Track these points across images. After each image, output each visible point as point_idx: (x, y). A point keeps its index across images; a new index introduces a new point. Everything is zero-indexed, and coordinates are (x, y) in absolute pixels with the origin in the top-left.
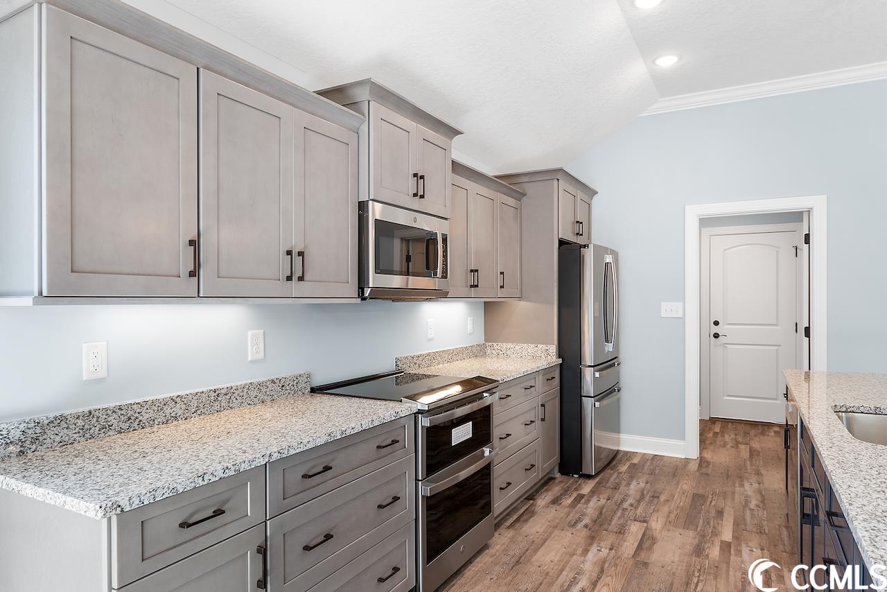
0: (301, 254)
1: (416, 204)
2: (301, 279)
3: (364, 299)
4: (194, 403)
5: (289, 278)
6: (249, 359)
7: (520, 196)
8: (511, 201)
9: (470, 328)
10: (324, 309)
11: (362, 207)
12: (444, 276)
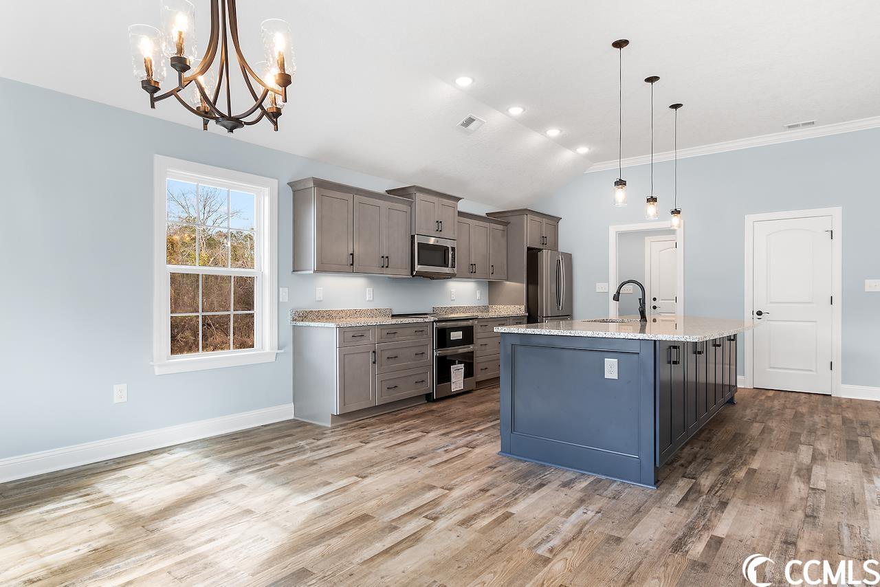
0: (387, 257)
1: (438, 234)
2: (387, 267)
3: (414, 276)
4: (348, 313)
5: (383, 267)
6: (367, 299)
7: (506, 224)
8: (500, 227)
9: (478, 295)
10: (395, 280)
11: (413, 237)
12: (453, 266)
